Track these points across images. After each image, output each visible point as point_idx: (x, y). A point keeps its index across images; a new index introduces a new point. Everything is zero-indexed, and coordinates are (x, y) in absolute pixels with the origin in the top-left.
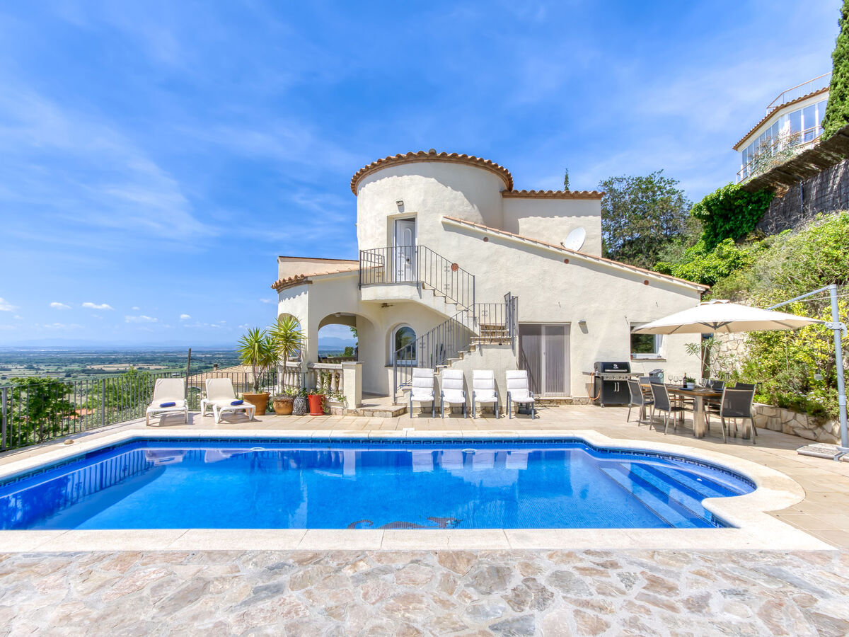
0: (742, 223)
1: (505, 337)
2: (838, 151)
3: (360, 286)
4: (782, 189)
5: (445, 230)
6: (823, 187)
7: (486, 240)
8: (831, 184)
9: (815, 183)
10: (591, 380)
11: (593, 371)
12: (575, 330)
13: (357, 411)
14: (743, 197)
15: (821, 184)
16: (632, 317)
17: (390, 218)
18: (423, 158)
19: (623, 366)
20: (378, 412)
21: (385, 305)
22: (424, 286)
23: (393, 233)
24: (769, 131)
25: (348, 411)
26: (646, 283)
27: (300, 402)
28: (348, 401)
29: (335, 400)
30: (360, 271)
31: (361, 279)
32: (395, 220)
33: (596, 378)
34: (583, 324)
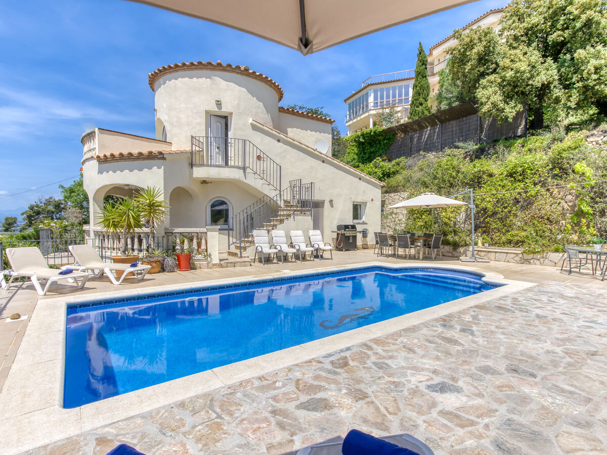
0: (379, 149)
1: (297, 209)
2: (429, 123)
3: (192, 165)
4: (400, 135)
5: (253, 129)
6: (420, 138)
7: (279, 141)
8: (423, 138)
9: (416, 135)
11: (336, 230)
13: (221, 264)
14: (382, 135)
15: (419, 136)
16: (353, 199)
17: (207, 112)
18: (240, 72)
19: (353, 227)
20: (239, 264)
21: (204, 182)
22: (248, 170)
23: (208, 125)
24: (363, 96)
25: (213, 265)
26: (360, 179)
27: (170, 261)
28: (212, 257)
29: (199, 257)
30: (192, 153)
31: (192, 160)
32: (209, 115)
33: (338, 234)
34: (331, 201)
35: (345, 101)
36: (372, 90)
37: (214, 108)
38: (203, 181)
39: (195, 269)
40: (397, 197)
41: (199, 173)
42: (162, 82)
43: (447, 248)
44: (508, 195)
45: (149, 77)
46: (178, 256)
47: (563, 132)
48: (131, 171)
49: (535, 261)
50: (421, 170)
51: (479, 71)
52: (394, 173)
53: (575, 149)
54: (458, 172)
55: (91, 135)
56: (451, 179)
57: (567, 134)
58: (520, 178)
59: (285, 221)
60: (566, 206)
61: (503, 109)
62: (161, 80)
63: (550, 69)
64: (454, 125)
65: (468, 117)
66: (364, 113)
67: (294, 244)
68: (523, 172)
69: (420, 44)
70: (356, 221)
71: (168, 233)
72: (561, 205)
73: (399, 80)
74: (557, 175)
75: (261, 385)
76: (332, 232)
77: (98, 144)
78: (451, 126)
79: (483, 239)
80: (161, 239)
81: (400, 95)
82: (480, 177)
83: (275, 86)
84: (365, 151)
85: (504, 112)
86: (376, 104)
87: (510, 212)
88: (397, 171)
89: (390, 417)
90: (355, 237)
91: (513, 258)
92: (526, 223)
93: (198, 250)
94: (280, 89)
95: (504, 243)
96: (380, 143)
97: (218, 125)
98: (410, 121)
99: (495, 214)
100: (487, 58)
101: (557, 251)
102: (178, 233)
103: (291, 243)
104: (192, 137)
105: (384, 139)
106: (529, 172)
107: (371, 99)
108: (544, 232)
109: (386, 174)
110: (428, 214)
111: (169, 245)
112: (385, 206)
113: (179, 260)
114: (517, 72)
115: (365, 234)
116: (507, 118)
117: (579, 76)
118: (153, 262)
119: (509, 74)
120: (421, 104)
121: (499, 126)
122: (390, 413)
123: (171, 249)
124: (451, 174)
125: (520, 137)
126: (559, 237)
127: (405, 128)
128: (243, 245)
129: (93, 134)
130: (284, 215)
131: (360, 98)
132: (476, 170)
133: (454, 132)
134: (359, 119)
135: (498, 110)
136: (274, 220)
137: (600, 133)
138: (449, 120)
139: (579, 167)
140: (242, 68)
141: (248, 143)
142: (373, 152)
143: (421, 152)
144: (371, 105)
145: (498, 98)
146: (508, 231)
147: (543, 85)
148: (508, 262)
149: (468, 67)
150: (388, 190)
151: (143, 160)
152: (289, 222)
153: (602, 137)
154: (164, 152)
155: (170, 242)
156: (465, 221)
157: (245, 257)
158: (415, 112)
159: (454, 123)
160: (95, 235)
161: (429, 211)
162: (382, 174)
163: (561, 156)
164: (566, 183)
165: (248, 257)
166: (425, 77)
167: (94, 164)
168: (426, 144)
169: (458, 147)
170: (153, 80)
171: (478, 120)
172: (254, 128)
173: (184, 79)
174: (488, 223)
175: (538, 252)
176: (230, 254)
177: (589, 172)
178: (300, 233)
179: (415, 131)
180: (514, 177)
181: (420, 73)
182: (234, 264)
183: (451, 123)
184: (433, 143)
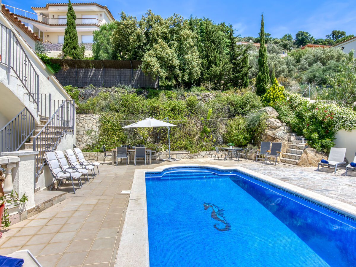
4: (66, 67)
6: (85, 74)
9: (82, 71)
22: (12, 72)
26: (67, 100)
49: (196, 156)
58: (177, 112)
60: (197, 129)
64: (115, 72)
74: (193, 113)
79: (164, 147)
82: (155, 110)
91: (185, 157)
95: (176, 149)
101: (204, 150)
126: (204, 143)
133: (115, 77)
138: (111, 67)
143: (91, 86)
152: (64, 141)
169: (122, 88)
171: (131, 73)
175: (196, 152)
178: (72, 152)
179: (81, 68)
183: (112, 69)
184: (97, 80)
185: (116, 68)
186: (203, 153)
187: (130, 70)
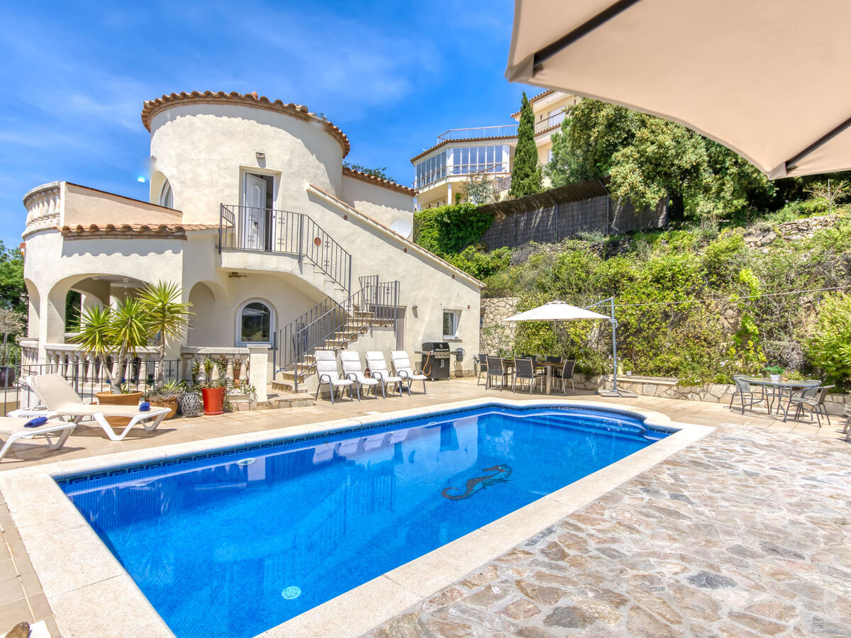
0: (470, 235)
1: (374, 319)
2: (541, 203)
3: (220, 249)
4: (501, 217)
5: (310, 199)
6: (528, 223)
7: (345, 218)
8: (533, 222)
9: (524, 218)
10: (419, 358)
11: (421, 350)
12: (409, 313)
13: (270, 403)
14: (476, 216)
15: (527, 220)
16: (444, 306)
17: (242, 169)
18: (294, 113)
19: (446, 346)
20: (297, 402)
21: (234, 275)
22: (305, 260)
23: (243, 189)
24: (439, 156)
25: (259, 404)
26: (453, 277)
27: (192, 399)
28: (257, 392)
29: (236, 392)
30: (220, 230)
31: (221, 240)
32: (245, 173)
33: (424, 356)
34: (415, 308)
35: (413, 161)
36: (452, 150)
37: (253, 163)
38: (233, 273)
39: (229, 411)
40: (503, 304)
41: (231, 261)
42: (169, 116)
43: (577, 377)
44: (655, 306)
45: (145, 107)
46: (204, 391)
47: (715, 228)
48: (126, 254)
49: (694, 395)
50: (535, 266)
51: (607, 140)
52: (493, 269)
53: (734, 250)
54: (588, 273)
55: (51, 193)
56: (580, 282)
57: (720, 230)
58: (670, 284)
59: (360, 337)
60: (726, 324)
61: (643, 193)
62: (168, 113)
63: (698, 146)
64: (575, 207)
65: (595, 199)
66: (439, 180)
67: (373, 371)
68: (673, 277)
69: (524, 94)
70: (447, 337)
71: (186, 355)
72: (720, 322)
73: (489, 139)
74: (713, 283)
75: (472, 593)
76: (416, 352)
77: (66, 206)
78: (570, 209)
79: (625, 365)
80: (174, 365)
81: (490, 159)
82: (618, 282)
83: (342, 138)
84: (451, 235)
85: (644, 197)
86: (456, 169)
87: (658, 329)
88: (498, 267)
89: (675, 627)
90: (447, 361)
91: (665, 392)
92: (678, 344)
93: (234, 381)
94: (348, 142)
95: (651, 371)
96: (471, 225)
97: (258, 190)
98: (513, 198)
99: (640, 331)
100: (618, 124)
101: (720, 382)
102: (203, 354)
103: (368, 370)
104: (222, 206)
105: (478, 221)
106: (680, 277)
107: (450, 162)
108: (701, 356)
109: (483, 271)
110: (548, 329)
111: (187, 373)
112: (485, 315)
113: (205, 398)
114: (660, 147)
115: (459, 356)
116: (648, 205)
117: (734, 160)
118: (166, 401)
119: (651, 149)
120: (527, 176)
121: (636, 215)
122: (672, 622)
123: (189, 380)
124: (580, 275)
125: (661, 230)
126: (723, 364)
127: (507, 207)
128: (299, 372)
129: (55, 191)
130: (357, 328)
131: (434, 159)
132: (613, 271)
133: (575, 218)
134: (432, 187)
135: (636, 193)
136: (340, 335)
137: (759, 232)
138: (568, 200)
139: (746, 274)
140: (298, 108)
141: (306, 219)
142: (462, 238)
143: (531, 242)
144: (450, 169)
145: (636, 178)
146: (655, 355)
147: (693, 166)
148: (659, 396)
149: (594, 133)
150: (488, 294)
151: (149, 238)
152: (365, 339)
153: (761, 237)
154: (185, 228)
155: (189, 368)
156: (599, 340)
157: (302, 391)
158: (519, 186)
159: (575, 205)
160: (49, 356)
161: (548, 325)
162: (478, 270)
163: (719, 260)
164: (725, 294)
165: (306, 391)
166: (532, 139)
167: (57, 240)
168: (538, 231)
169: (581, 239)
170: (151, 113)
171: (606, 204)
172: (313, 197)
173: (207, 116)
174: (631, 343)
175: (697, 383)
176: (276, 386)
177: (755, 282)
178: (379, 355)
179: (522, 212)
180: (661, 283)
181: (524, 134)
182: (290, 403)
183: (571, 204)
184: (546, 231)
185: (578, 200)
186: (718, 389)
187: (604, 197)
